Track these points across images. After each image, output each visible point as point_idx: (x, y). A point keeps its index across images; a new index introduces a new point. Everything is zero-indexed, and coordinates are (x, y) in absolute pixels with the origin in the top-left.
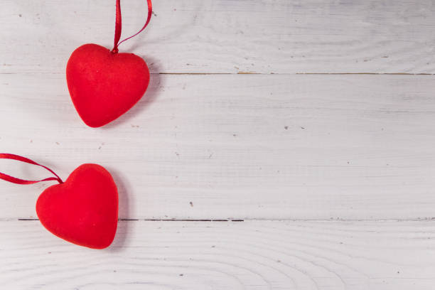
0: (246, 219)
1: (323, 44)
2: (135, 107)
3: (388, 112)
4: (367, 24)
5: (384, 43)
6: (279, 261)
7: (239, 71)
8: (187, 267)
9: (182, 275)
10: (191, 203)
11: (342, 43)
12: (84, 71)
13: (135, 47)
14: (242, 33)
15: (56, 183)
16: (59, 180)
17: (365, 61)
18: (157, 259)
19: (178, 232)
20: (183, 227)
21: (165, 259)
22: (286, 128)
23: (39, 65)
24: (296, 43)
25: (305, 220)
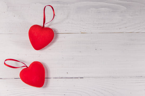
0: (84, 77)
1: (107, 24)
3: (127, 44)
4: (120, 18)
5: (125, 23)
6: (94, 90)
7: (81, 32)
9: (65, 95)
10: (67, 73)
12: (34, 33)
13: (49, 26)
14: (82, 21)
15: (26, 67)
16: (27, 66)
17: (120, 29)
18: (57, 90)
19: (63, 82)
20: (65, 80)
21: (59, 90)
22: (96, 49)
23: (20, 31)
24: (99, 24)
25: (102, 77)
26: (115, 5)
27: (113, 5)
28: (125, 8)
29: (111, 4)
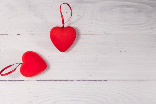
0: (108, 80)
1: (132, 24)
2: (72, 45)
3: (153, 46)
4: (146, 18)
5: (151, 24)
6: (118, 93)
7: (106, 33)
8: (90, 95)
9: (88, 98)
10: (91, 75)
11: (138, 24)
12: (56, 35)
14: (106, 21)
17: (145, 30)
18: (80, 93)
19: (87, 85)
20: (88, 83)
21: (83, 93)
22: (121, 51)
23: (42, 32)
24: (123, 24)
25: (127, 81)
26: (141, 4)
27: (139, 4)
28: (152, 8)
29: (137, 4)
